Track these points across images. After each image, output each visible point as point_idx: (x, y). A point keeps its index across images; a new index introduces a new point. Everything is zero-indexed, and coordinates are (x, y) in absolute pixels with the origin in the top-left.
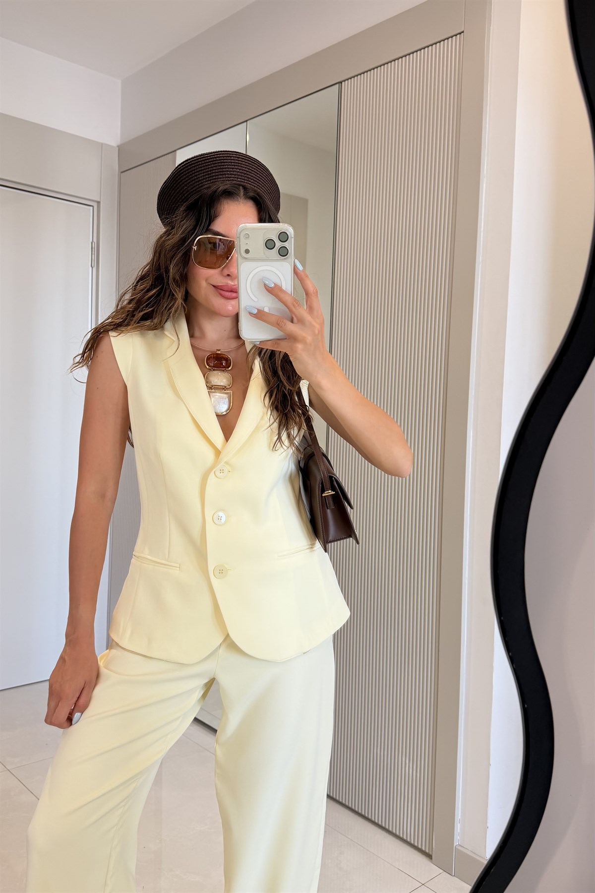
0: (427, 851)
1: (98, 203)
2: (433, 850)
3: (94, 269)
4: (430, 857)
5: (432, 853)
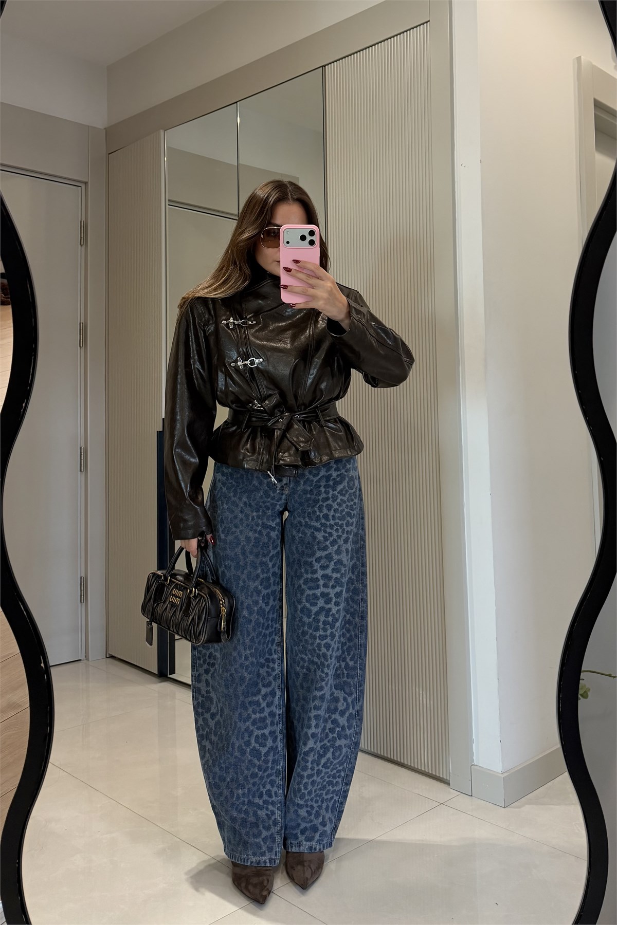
0: (445, 778)
1: (86, 183)
2: (451, 774)
3: (83, 248)
4: (447, 783)
5: (449, 778)
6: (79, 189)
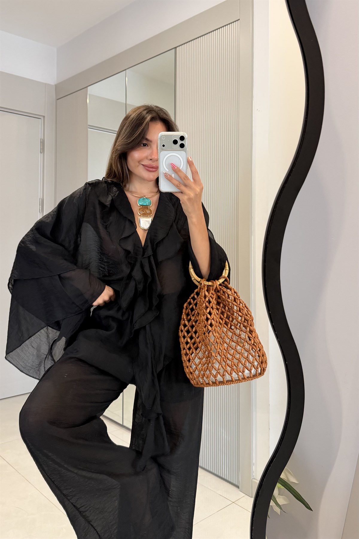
0: (236, 484)
1: (44, 117)
3: (42, 154)
4: (238, 487)
5: (239, 484)
6: (40, 120)
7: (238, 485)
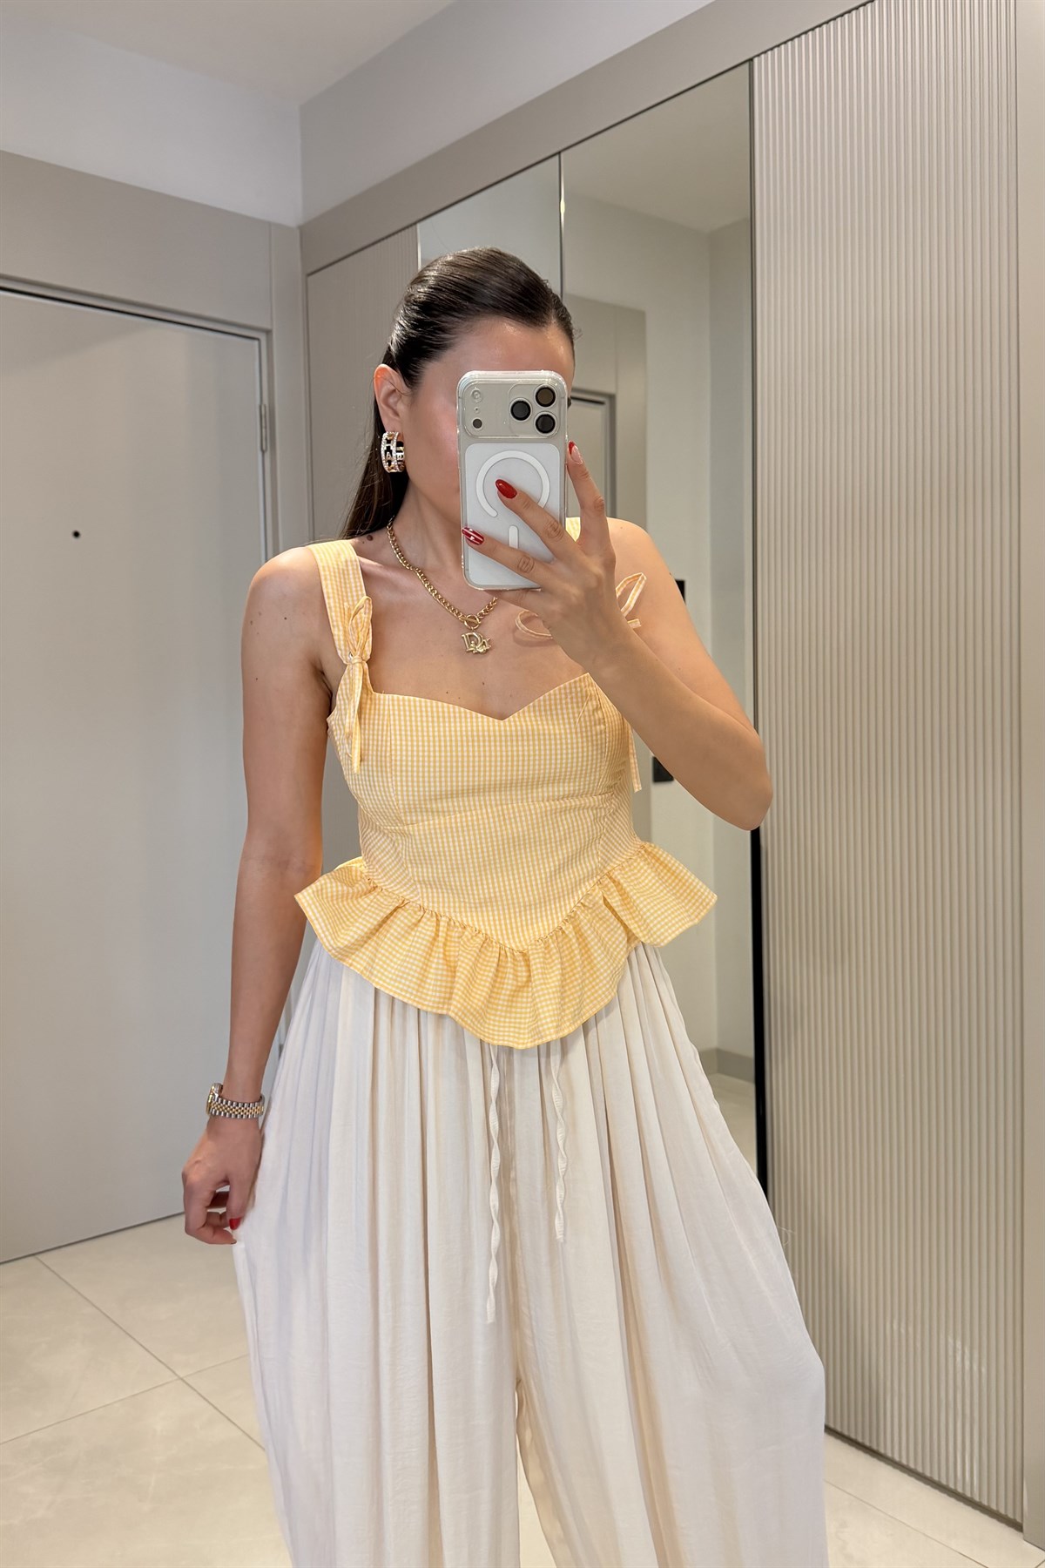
0: (1010, 1515)
2: (1025, 1512)
4: (1018, 1527)
5: (1022, 1520)
6: (256, 343)
7: (1019, 1520)
